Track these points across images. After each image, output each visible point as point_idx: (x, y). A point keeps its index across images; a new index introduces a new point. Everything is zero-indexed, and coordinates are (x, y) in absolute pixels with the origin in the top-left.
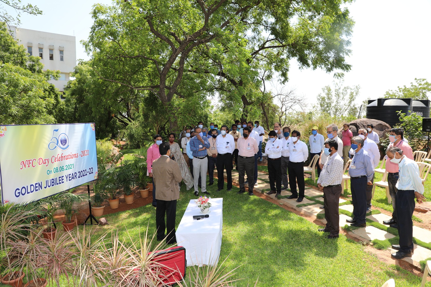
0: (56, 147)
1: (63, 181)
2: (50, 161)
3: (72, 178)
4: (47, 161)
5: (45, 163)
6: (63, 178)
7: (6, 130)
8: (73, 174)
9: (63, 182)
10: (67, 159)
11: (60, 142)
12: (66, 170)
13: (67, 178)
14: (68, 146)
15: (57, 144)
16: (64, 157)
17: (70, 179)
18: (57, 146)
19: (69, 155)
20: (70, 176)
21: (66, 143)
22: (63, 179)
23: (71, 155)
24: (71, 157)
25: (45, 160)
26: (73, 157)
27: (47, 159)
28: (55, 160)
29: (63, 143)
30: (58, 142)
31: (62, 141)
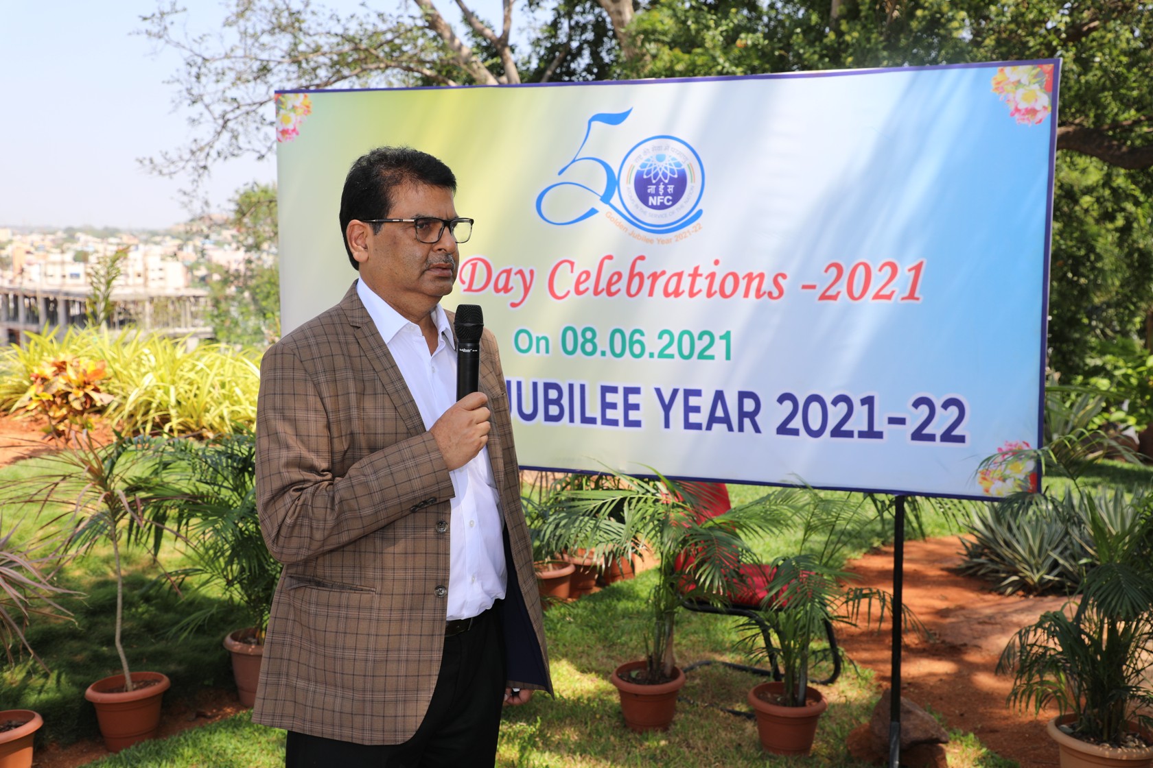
0: (593, 212)
1: (633, 415)
2: (540, 283)
3: (713, 419)
4: (516, 281)
5: (506, 289)
6: (633, 399)
7: (307, 110)
8: (719, 396)
9: (637, 424)
10: (677, 293)
11: (627, 187)
12: (662, 355)
13: (667, 408)
14: (694, 216)
15: (606, 199)
16: (655, 277)
17: (701, 418)
18: (603, 208)
19: (695, 275)
20: (693, 401)
21: (677, 196)
22: (636, 407)
23: (712, 276)
24: (716, 287)
25: (508, 272)
26: (728, 290)
27: (520, 272)
28: (578, 283)
29: (657, 194)
30: (613, 183)
31: (649, 182)
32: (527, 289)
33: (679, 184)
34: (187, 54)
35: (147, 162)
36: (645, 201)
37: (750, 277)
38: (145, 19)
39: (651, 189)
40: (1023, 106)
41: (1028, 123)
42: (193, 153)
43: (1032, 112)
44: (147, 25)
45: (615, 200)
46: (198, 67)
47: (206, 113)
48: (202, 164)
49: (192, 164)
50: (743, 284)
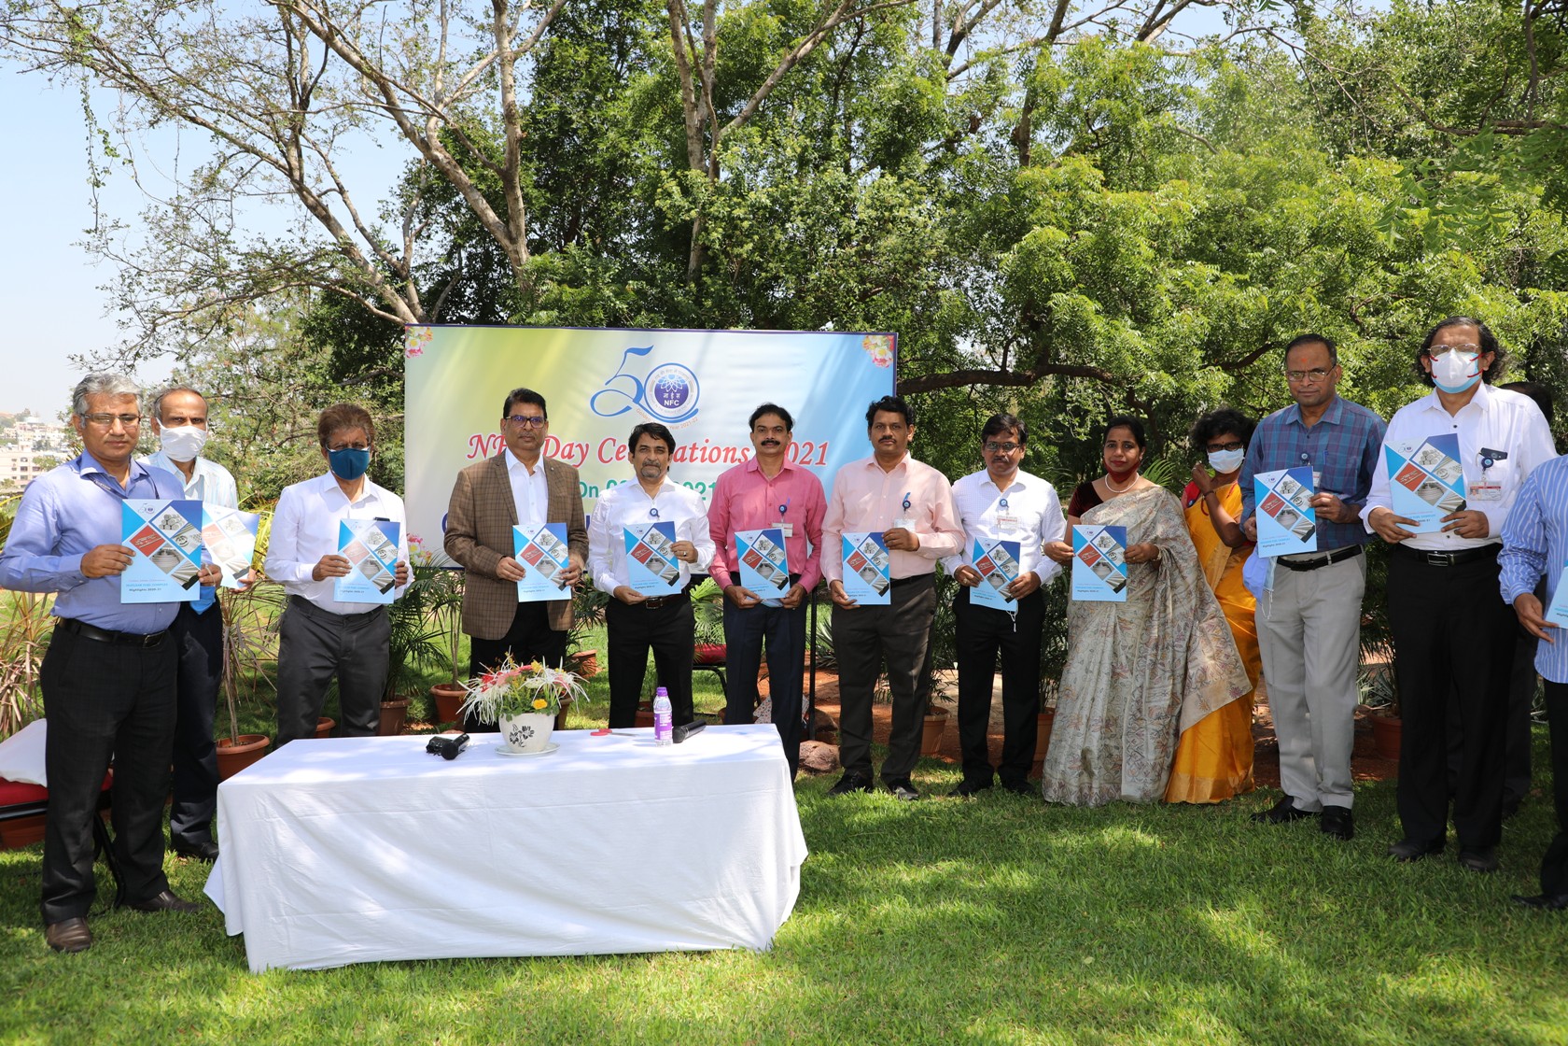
0: (628, 408)
2: (593, 453)
4: (576, 451)
7: (430, 337)
10: (682, 460)
14: (693, 413)
18: (634, 406)
19: (694, 448)
21: (681, 400)
23: (704, 449)
24: (707, 456)
25: (571, 445)
26: (714, 458)
27: (580, 446)
28: (618, 452)
29: (669, 398)
30: (641, 391)
31: (664, 391)
32: (584, 456)
33: (683, 394)
34: (124, 266)
35: (78, 359)
36: (662, 403)
37: (727, 450)
38: (89, 232)
39: (666, 395)
40: (879, 357)
41: (882, 367)
42: (122, 353)
43: (883, 361)
44: (88, 238)
45: (642, 402)
46: (131, 279)
47: (136, 318)
48: (129, 363)
49: (120, 363)
50: (723, 454)
